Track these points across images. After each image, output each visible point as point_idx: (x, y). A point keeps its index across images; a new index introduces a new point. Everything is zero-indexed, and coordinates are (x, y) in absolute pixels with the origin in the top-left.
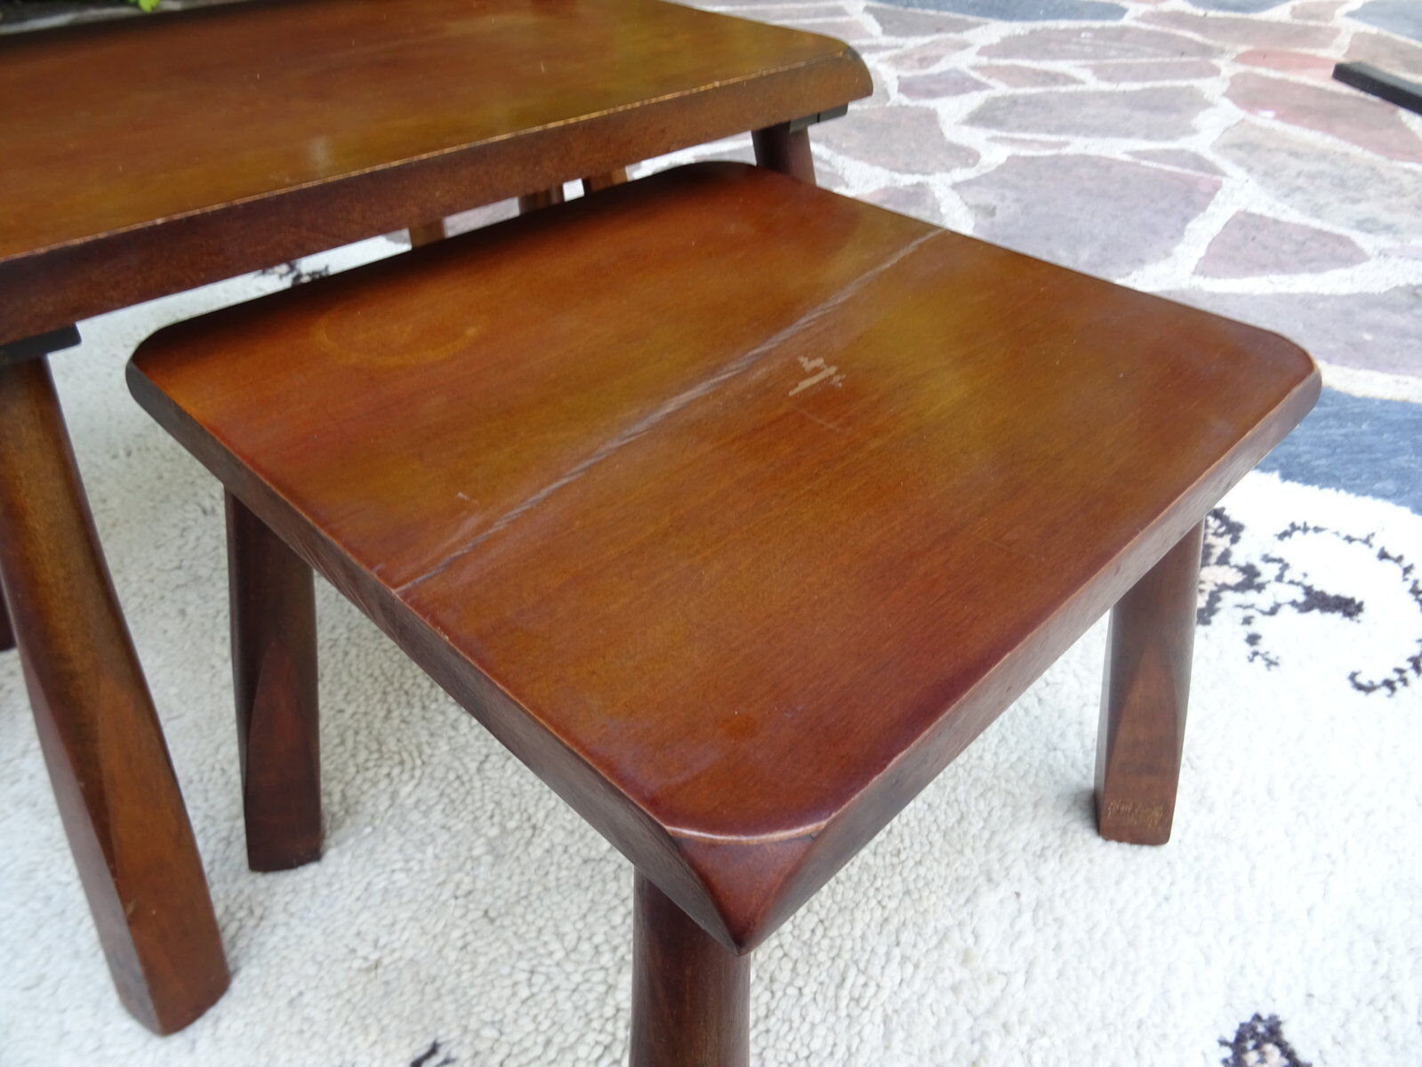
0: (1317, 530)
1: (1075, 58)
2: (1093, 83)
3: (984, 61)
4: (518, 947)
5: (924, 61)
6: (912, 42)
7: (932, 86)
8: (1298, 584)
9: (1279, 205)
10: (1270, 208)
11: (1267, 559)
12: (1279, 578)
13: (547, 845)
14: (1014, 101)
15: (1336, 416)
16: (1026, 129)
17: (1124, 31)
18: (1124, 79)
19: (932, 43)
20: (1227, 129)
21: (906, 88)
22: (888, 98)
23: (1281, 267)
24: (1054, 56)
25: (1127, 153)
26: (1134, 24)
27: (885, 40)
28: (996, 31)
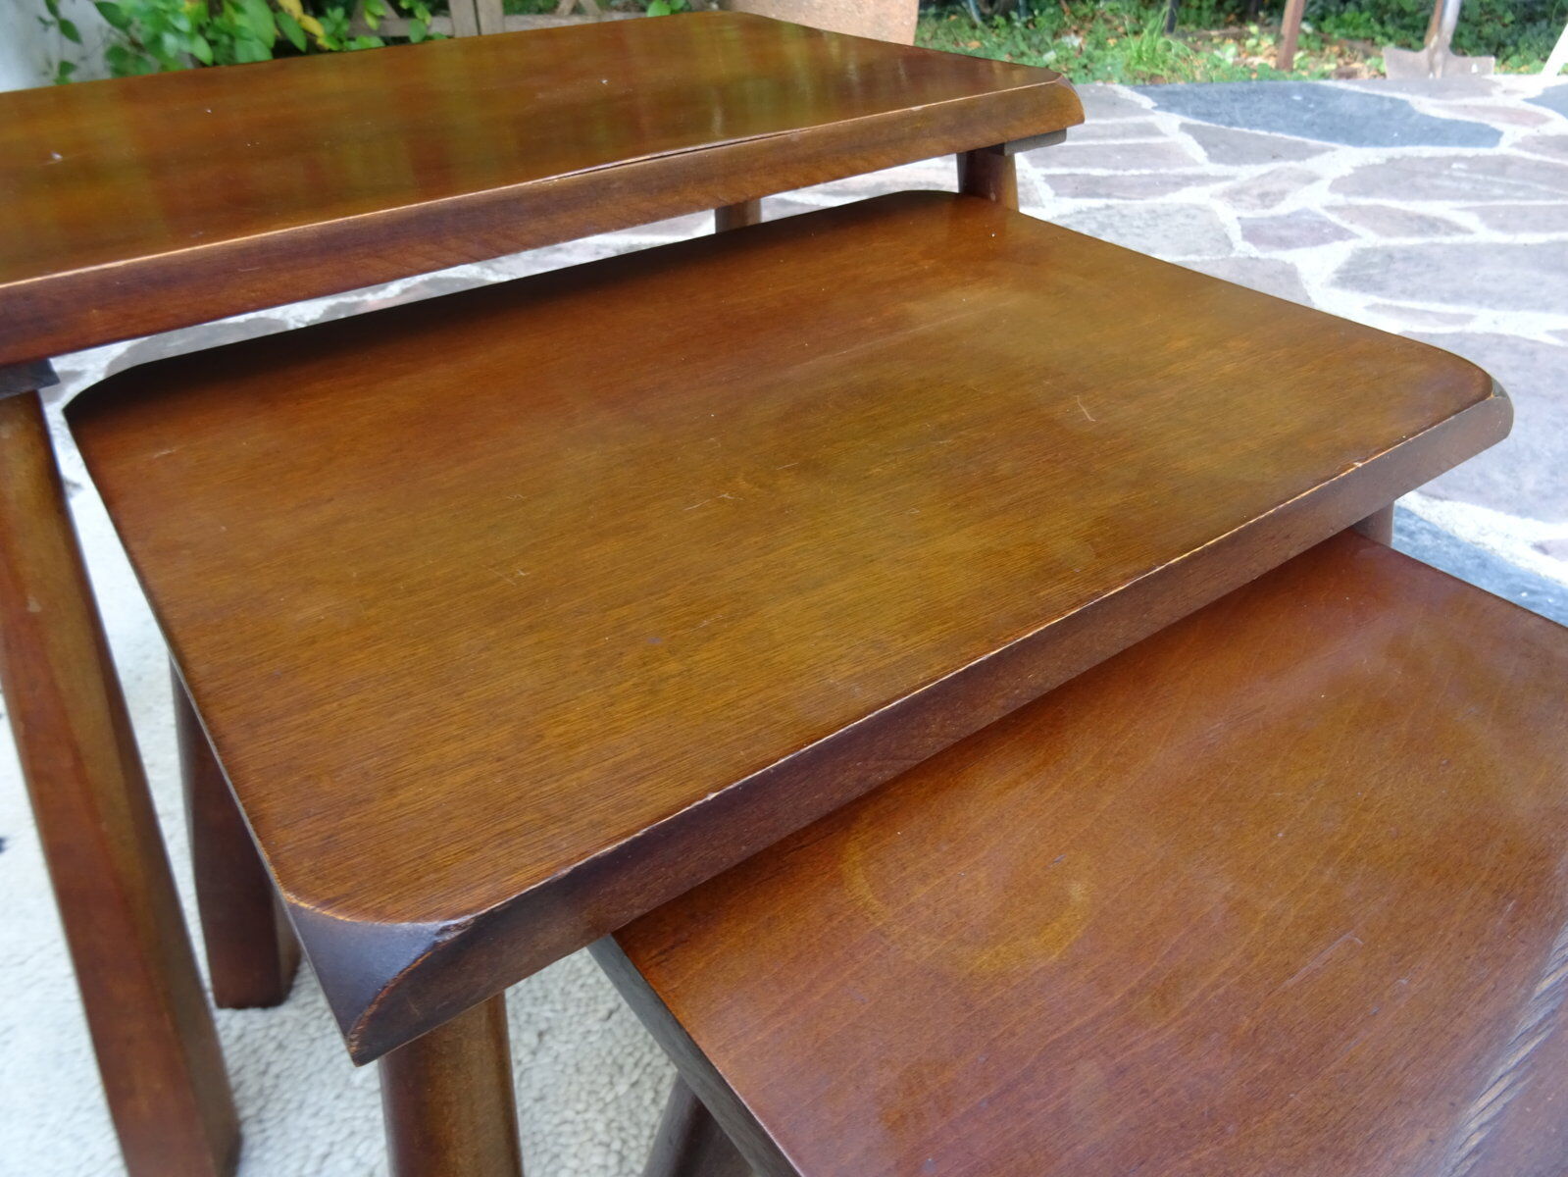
1: (1453, 198)
2: (1485, 234)
3: (1340, 199)
5: (1266, 198)
6: (1247, 172)
7: (1284, 233)
14: (1389, 256)
16: (1412, 295)
17: (1504, 162)
18: (1521, 228)
19: (1270, 173)
21: (1252, 233)
22: (1230, 246)
24: (1427, 195)
25: (1550, 332)
26: (1515, 152)
27: (1213, 169)
28: (1345, 159)
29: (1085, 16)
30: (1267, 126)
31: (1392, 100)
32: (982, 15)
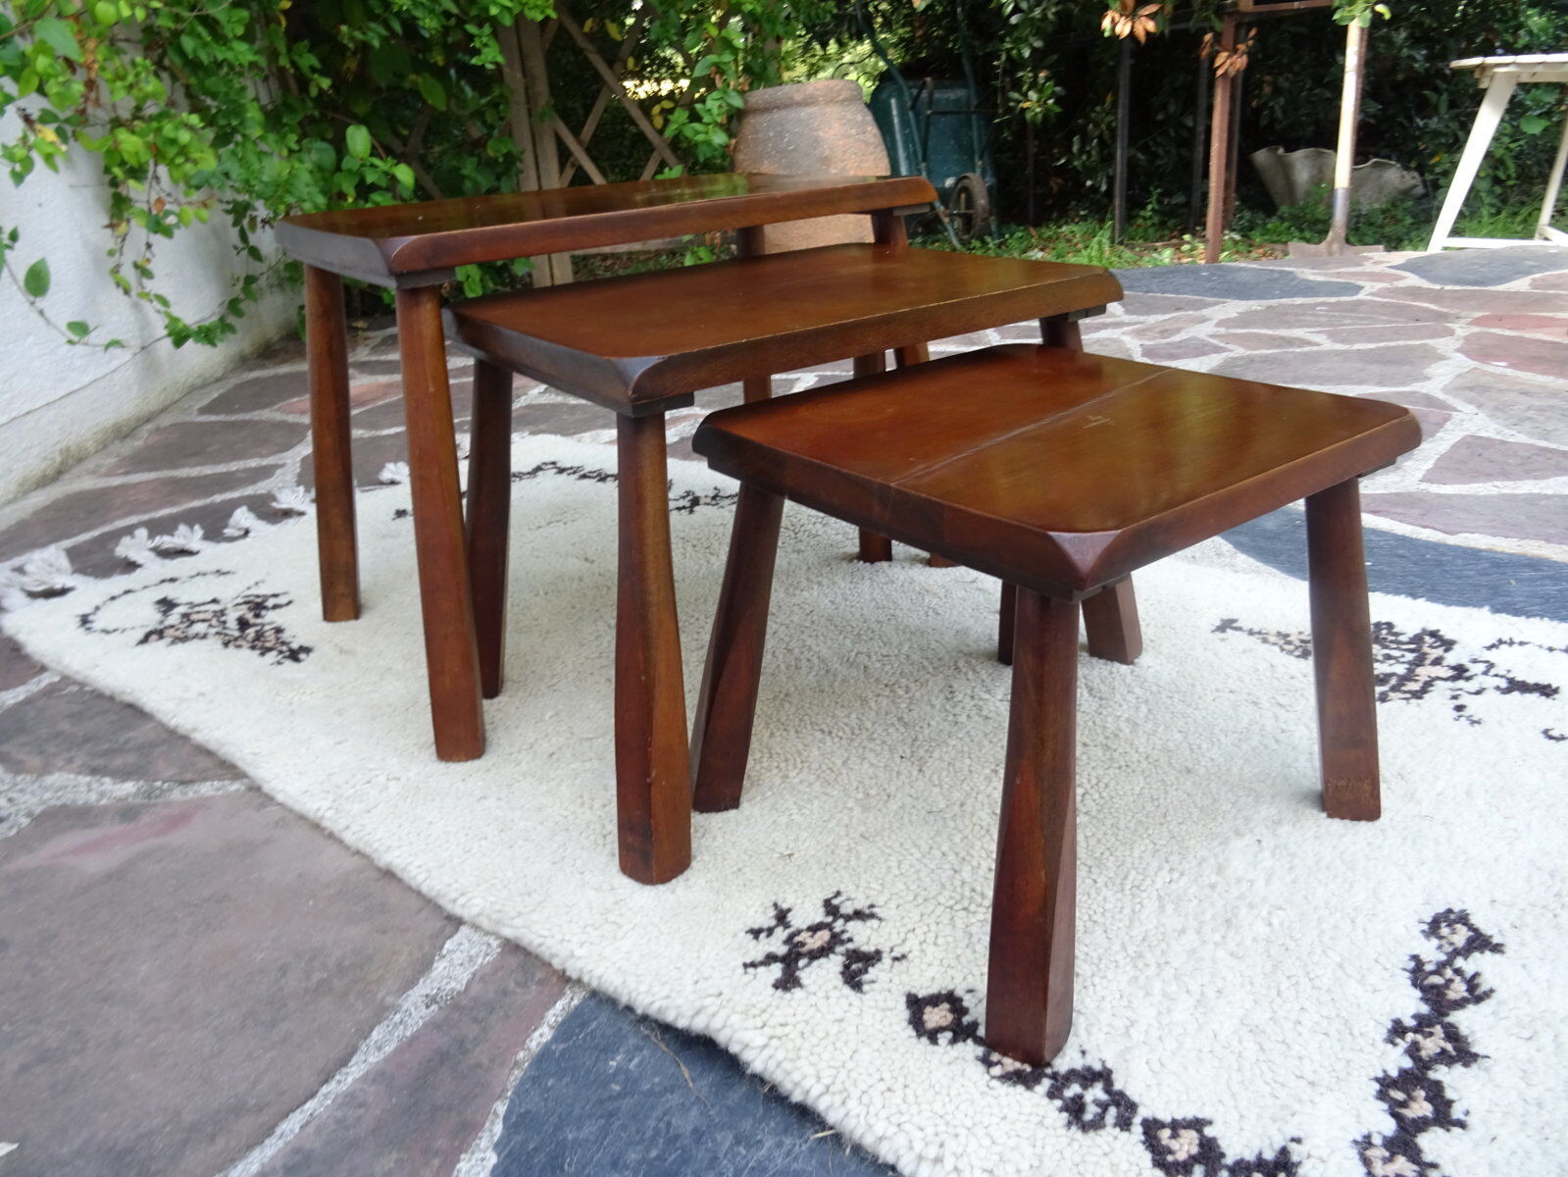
0: (1522, 643)
1: (1308, 326)
2: (1326, 344)
3: (1222, 330)
4: (887, 851)
5: (1165, 333)
6: (1154, 319)
7: (1174, 351)
8: (1502, 677)
9: (1507, 431)
10: (1498, 433)
11: (1475, 661)
12: (1485, 673)
13: (900, 804)
15: (1550, 578)
17: (1360, 303)
18: (1358, 342)
19: (1172, 319)
20: (1459, 376)
21: (1149, 353)
23: (1506, 475)
24: (1290, 326)
26: (1369, 298)
27: (1127, 318)
28: (1233, 308)
29: (1050, 238)
30: (1177, 292)
31: (1281, 272)
32: (963, 243)
